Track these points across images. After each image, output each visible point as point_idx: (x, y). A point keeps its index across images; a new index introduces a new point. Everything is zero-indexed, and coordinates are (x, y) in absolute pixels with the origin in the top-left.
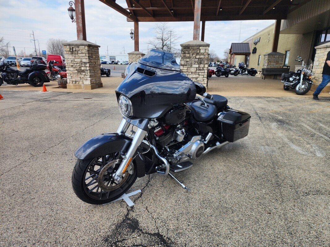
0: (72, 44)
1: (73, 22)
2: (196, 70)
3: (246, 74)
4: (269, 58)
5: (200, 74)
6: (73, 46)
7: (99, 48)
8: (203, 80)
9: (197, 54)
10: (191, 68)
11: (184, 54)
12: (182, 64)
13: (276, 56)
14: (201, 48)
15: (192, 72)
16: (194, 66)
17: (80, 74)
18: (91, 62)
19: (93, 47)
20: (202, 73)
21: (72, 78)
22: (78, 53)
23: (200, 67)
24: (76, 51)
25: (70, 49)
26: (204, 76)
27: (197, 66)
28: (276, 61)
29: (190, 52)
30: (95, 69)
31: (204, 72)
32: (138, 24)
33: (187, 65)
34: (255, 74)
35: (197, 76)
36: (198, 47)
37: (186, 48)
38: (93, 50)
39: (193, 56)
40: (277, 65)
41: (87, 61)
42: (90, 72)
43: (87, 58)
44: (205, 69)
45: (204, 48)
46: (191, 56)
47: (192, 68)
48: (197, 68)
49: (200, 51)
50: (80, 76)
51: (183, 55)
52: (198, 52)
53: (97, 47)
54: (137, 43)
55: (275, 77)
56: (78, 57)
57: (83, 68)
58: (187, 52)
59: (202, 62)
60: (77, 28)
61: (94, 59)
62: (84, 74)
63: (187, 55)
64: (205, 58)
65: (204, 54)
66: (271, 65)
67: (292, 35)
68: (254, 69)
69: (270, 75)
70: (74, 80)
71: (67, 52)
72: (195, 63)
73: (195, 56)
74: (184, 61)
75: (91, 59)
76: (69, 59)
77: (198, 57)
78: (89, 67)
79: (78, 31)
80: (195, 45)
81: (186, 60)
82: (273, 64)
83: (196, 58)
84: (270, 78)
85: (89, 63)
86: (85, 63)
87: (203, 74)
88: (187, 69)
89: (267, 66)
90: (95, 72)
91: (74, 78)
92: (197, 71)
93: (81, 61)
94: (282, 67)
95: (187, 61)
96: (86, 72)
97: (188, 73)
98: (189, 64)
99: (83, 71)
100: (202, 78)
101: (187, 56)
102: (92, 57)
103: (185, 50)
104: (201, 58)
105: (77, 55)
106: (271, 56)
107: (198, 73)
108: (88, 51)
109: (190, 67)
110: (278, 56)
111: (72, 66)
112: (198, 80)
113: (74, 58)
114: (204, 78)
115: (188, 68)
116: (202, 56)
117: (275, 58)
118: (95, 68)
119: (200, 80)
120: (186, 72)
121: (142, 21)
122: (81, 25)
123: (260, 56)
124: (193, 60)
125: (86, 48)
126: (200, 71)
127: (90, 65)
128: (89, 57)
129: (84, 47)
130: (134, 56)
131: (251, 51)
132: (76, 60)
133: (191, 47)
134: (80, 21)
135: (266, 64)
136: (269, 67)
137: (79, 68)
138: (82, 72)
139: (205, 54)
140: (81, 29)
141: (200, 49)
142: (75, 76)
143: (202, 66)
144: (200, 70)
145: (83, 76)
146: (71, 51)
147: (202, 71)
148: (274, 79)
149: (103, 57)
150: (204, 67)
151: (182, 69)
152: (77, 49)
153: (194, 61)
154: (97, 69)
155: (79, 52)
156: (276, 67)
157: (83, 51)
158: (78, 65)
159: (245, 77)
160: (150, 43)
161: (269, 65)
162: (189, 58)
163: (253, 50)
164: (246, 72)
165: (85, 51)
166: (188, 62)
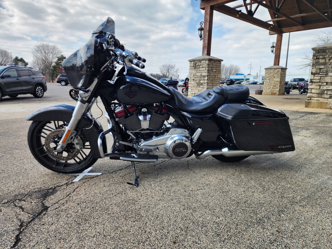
0: (196, 60)
1: (201, 40)
6: (196, 62)
7: (221, 62)
10: (325, 77)
11: (317, 60)
15: (327, 83)
16: (330, 74)
17: (199, 87)
18: (210, 75)
19: (214, 61)
21: (192, 91)
22: (199, 68)
24: (198, 66)
25: (194, 65)
29: (325, 57)
30: (213, 83)
32: (282, 36)
33: (320, 73)
37: (320, 52)
38: (214, 64)
41: (206, 74)
42: (207, 85)
43: (207, 71)
46: (327, 61)
47: (328, 78)
50: (198, 89)
51: (316, 62)
53: (220, 61)
54: (278, 56)
56: (199, 71)
57: (201, 82)
58: (321, 57)
60: (203, 45)
61: (215, 72)
62: (202, 86)
63: (322, 61)
70: (193, 92)
71: (192, 67)
74: (315, 68)
75: (211, 72)
76: (192, 74)
78: (207, 80)
79: (204, 48)
81: (318, 67)
85: (207, 76)
86: (204, 76)
88: (320, 79)
90: (213, 85)
91: (194, 91)
93: (201, 75)
95: (320, 69)
96: (204, 85)
97: (320, 84)
98: (323, 72)
99: (202, 84)
101: (320, 62)
102: (212, 70)
103: (319, 54)
105: (199, 70)
108: (208, 64)
109: (324, 75)
111: (194, 80)
113: (196, 72)
115: (321, 77)
118: (214, 81)
120: (317, 82)
121: (287, 31)
122: (206, 42)
125: (207, 62)
127: (208, 78)
128: (208, 70)
129: (205, 61)
130: (271, 71)
132: (197, 74)
133: (327, 50)
134: (206, 38)
137: (199, 81)
138: (200, 85)
140: (207, 45)
142: (194, 89)
145: (201, 89)
146: (194, 67)
149: (256, 78)
151: (313, 78)
152: (199, 64)
154: (216, 83)
155: (201, 67)
157: (204, 66)
158: (198, 78)
160: (305, 57)
162: (324, 64)
165: (206, 65)
166: (322, 70)
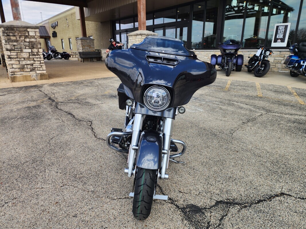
2: (29, 56)
3: (60, 58)
4: (82, 43)
5: (35, 59)
8: (40, 66)
9: (26, 37)
10: (21, 53)
11: (8, 37)
12: (8, 49)
13: (87, 41)
14: (28, 30)
15: (24, 58)
16: (24, 50)
20: (37, 58)
23: (34, 52)
26: (40, 62)
27: (30, 51)
28: (89, 45)
29: (15, 34)
31: (39, 57)
33: (15, 50)
34: (69, 58)
35: (32, 62)
36: (26, 29)
37: (9, 29)
39: (21, 39)
40: (90, 49)
44: (39, 54)
45: (33, 30)
46: (18, 39)
47: (24, 54)
48: (29, 53)
49: (29, 34)
51: (6, 38)
52: (27, 34)
55: (92, 59)
59: (35, 46)
63: (13, 38)
64: (36, 42)
65: (34, 37)
66: (85, 49)
67: (91, 22)
68: (66, 52)
69: (87, 58)
72: (26, 48)
73: (23, 39)
74: (9, 44)
77: (28, 40)
80: (21, 26)
81: (12, 44)
82: (86, 48)
83: (25, 42)
84: (88, 61)
87: (39, 59)
88: (17, 55)
89: (82, 50)
92: (31, 57)
94: (94, 51)
95: (14, 45)
97: (19, 59)
98: (18, 49)
100: (39, 64)
103: (8, 32)
104: (31, 42)
106: (84, 41)
107: (32, 59)
109: (20, 52)
110: (89, 41)
112: (34, 66)
114: (42, 64)
115: (17, 53)
116: (33, 40)
117: (87, 43)
119: (36, 66)
120: (15, 58)
123: (63, 40)
124: (22, 44)
126: (34, 57)
131: (51, 35)
133: (15, 28)
135: (81, 48)
136: (84, 51)
139: (36, 37)
141: (29, 32)
143: (35, 50)
144: (34, 55)
147: (37, 57)
148: (91, 61)
150: (38, 52)
151: (10, 54)
153: (24, 45)
156: (90, 51)
159: (59, 60)
161: (83, 49)
162: (16, 41)
163: (52, 33)
164: (60, 56)
166: (16, 47)
